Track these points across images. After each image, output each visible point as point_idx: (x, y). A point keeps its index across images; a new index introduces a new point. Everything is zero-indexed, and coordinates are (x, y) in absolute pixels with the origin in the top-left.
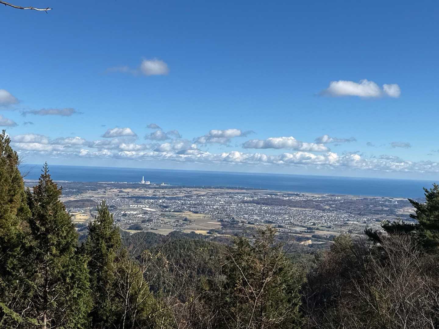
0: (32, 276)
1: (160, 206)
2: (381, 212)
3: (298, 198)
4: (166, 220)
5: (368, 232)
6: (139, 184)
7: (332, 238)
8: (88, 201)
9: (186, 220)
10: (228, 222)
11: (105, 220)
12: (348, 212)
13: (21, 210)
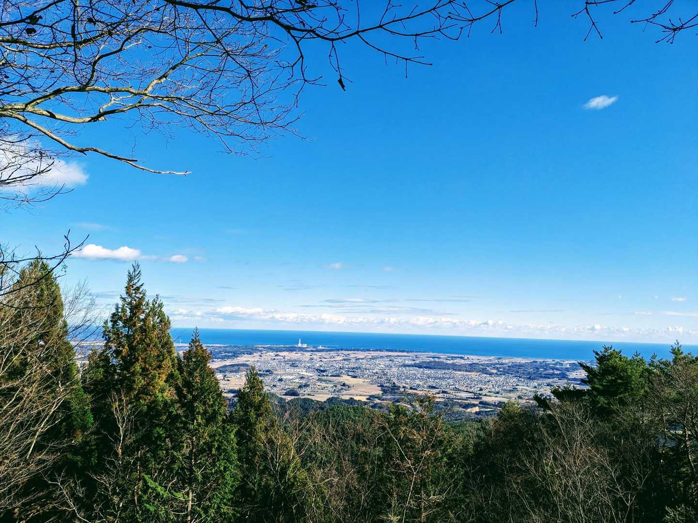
0: (178, 447)
1: (317, 370)
2: (553, 375)
3: (462, 362)
4: (323, 384)
5: (536, 398)
6: (296, 347)
7: (500, 404)
8: (243, 365)
9: (344, 385)
10: (388, 387)
11: (254, 387)
12: (517, 376)
13: (171, 376)
